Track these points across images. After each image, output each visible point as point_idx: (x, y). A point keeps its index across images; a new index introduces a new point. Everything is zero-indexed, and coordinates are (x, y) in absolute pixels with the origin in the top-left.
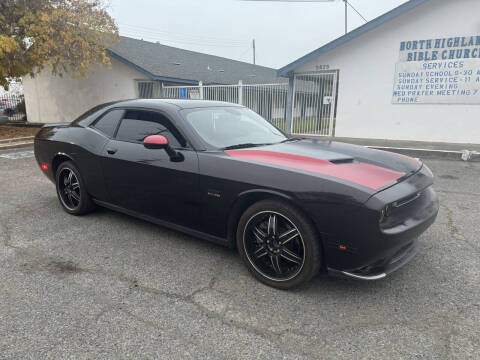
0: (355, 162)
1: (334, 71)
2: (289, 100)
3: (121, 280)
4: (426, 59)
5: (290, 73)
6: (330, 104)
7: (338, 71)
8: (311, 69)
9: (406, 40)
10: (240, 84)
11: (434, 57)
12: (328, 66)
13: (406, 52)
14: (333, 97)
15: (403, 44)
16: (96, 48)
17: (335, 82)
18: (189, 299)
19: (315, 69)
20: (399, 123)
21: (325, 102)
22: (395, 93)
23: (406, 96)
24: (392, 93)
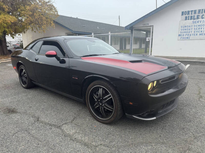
0: (143, 62)
1: (151, 26)
2: (131, 40)
3: (32, 117)
4: (194, 19)
5: (131, 27)
6: (149, 41)
7: (153, 26)
8: (141, 26)
9: (184, 11)
10: (110, 33)
11: (198, 18)
12: (148, 24)
13: (184, 16)
14: (151, 38)
15: (183, 12)
16: (49, 20)
17: (151, 31)
18: (59, 127)
19: (142, 26)
20: (181, 49)
21: (147, 40)
22: (179, 35)
23: (184, 36)
24: (178, 35)
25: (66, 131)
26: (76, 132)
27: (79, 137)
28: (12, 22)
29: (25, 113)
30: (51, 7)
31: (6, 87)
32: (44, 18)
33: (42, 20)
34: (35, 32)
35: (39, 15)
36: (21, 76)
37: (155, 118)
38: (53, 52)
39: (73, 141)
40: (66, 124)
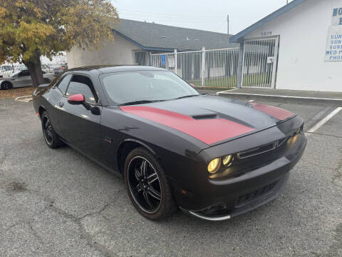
0: (218, 117)
1: (276, 36)
2: (240, 60)
5: (241, 39)
6: (272, 64)
7: (279, 36)
8: (257, 36)
9: (338, 7)
10: (204, 49)
12: (271, 33)
13: (338, 17)
14: (275, 58)
15: (335, 11)
17: (276, 45)
18: (77, 220)
19: (260, 36)
20: (330, 78)
21: (269, 61)
22: (328, 52)
23: (337, 55)
24: (325, 53)
25: (85, 228)
26: (100, 232)
27: (101, 240)
28: (48, 34)
29: (37, 192)
30: (109, 8)
31: (25, 144)
32: (97, 27)
33: (93, 30)
34: (84, 49)
35: (90, 22)
36: (45, 128)
37: (228, 217)
38: (79, 96)
39: (91, 246)
40: (90, 214)
